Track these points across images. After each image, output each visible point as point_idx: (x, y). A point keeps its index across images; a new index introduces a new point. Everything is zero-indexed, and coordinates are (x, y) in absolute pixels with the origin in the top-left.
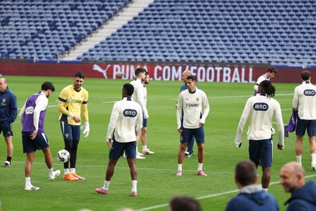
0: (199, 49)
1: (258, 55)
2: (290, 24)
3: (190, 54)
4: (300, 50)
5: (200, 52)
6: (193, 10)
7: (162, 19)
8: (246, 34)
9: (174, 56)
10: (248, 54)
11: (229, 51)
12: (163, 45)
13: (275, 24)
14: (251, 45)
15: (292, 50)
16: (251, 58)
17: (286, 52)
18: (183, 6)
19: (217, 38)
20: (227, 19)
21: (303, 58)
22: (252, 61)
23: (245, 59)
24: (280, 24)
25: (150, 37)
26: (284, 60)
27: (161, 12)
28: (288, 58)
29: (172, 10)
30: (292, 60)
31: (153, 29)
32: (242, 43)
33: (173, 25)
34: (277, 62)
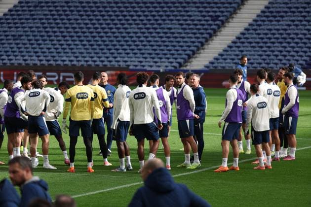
0: (59, 53)
1: (117, 59)
2: (148, 29)
3: (49, 58)
4: (158, 54)
5: (59, 56)
6: (53, 15)
7: (22, 23)
8: (105, 39)
9: (34, 60)
10: (107, 57)
12: (22, 49)
13: (133, 29)
14: (110, 50)
15: (150, 54)
16: (110, 61)
17: (144, 56)
18: (42, 10)
19: (76, 43)
20: (87, 24)
21: (161, 62)
22: (110, 65)
23: (104, 63)
24: (138, 28)
25: (10, 42)
26: (143, 64)
27: (20, 17)
28: (146, 62)
29: (33, 15)
30: (150, 64)
31: (13, 33)
32: (101, 47)
33: (32, 29)
34: (136, 66)
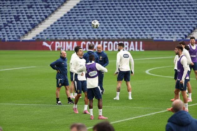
0: (109, 30)
1: (145, 34)
2: (165, 14)
3: (103, 34)
4: (171, 30)
5: (109, 33)
6: (104, 7)
7: (85, 12)
8: (138, 21)
9: (93, 35)
10: (139, 33)
11: (127, 31)
12: (86, 29)
13: (156, 14)
14: (141, 28)
15: (167, 30)
16: (141, 35)
17: (163, 31)
18: (98, 4)
19: (119, 24)
20: (126, 12)
21: (174, 35)
22: (142, 37)
23: (137, 36)
24: (159, 14)
25: (78, 24)
26: (162, 36)
27: (84, 8)
28: (164, 35)
29: (91, 7)
30: (166, 36)
31: (80, 19)
32: (135, 26)
33: (92, 16)
34: (158, 38)
